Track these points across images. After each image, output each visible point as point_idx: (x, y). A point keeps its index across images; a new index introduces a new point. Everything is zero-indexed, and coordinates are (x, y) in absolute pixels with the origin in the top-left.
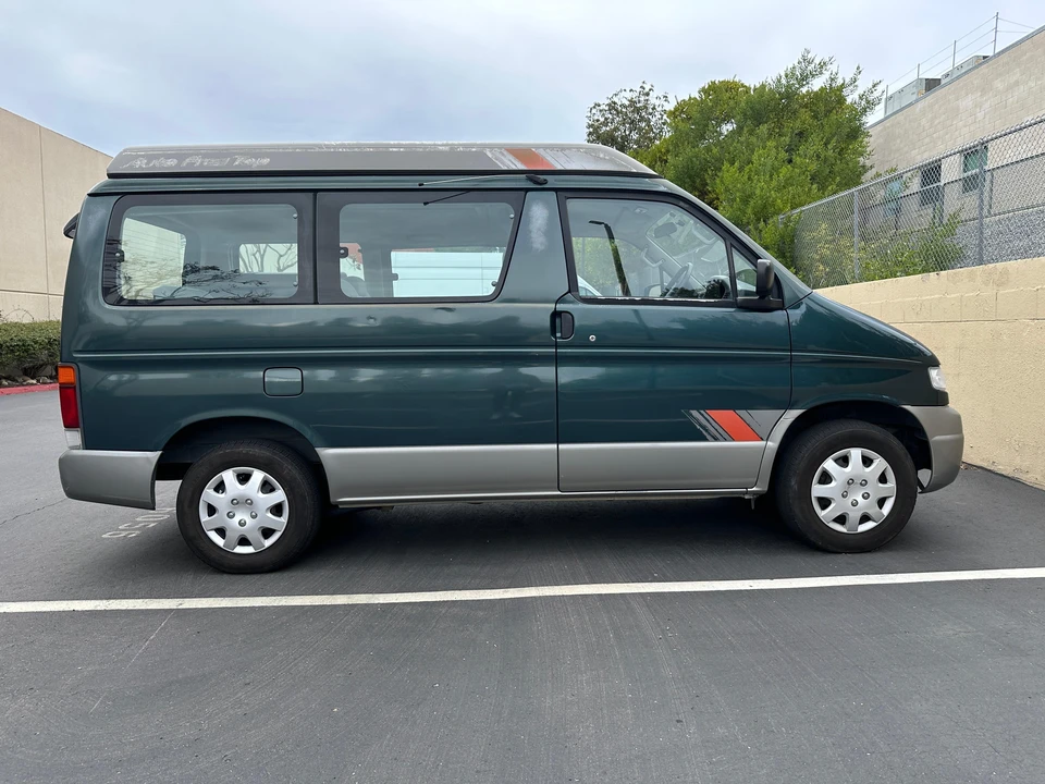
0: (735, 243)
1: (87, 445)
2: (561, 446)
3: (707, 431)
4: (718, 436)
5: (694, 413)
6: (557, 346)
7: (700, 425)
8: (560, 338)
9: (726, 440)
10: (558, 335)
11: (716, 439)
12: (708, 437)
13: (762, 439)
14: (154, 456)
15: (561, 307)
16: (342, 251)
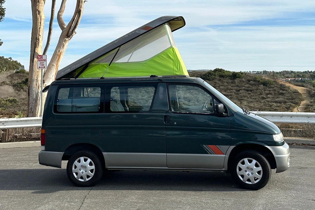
0: (214, 97)
1: (46, 150)
2: (168, 154)
3: (208, 151)
4: (212, 153)
5: (204, 146)
6: (166, 125)
7: (206, 149)
8: (167, 123)
9: (214, 154)
10: (166, 122)
11: (211, 154)
12: (209, 153)
13: (224, 154)
14: (62, 153)
15: (167, 114)
16: (111, 99)
